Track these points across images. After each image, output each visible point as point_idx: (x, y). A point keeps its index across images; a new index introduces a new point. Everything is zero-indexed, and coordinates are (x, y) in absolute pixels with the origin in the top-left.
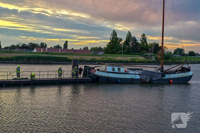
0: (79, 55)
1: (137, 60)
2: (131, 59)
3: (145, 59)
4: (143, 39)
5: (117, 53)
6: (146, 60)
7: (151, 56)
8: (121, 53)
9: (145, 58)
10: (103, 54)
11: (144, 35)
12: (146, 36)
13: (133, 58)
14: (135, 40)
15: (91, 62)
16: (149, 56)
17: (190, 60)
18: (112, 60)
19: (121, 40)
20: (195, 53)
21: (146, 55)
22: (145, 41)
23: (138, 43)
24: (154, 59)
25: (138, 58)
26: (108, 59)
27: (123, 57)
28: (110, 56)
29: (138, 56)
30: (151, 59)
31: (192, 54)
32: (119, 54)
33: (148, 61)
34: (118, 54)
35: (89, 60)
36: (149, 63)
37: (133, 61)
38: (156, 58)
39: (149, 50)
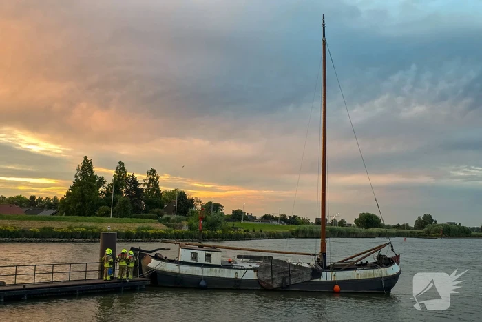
0: (8, 218)
1: (152, 231)
2: (138, 229)
3: (168, 228)
4: (151, 180)
5: (97, 213)
6: (170, 231)
7: (179, 221)
8: (107, 214)
9: (166, 225)
10: (53, 214)
11: (153, 172)
12: (158, 174)
13: (141, 225)
14: (135, 183)
15: (42, 237)
16: (173, 221)
17: (254, 231)
18: (95, 230)
19: (102, 182)
20: (245, 213)
21: (168, 219)
22: (156, 185)
23: (142, 190)
24: (185, 229)
25: (152, 225)
26: (84, 229)
27: (118, 224)
28: (87, 221)
29: (149, 220)
30: (181, 227)
31: (238, 215)
32: (102, 215)
33: (175, 234)
34: (97, 216)
35: (38, 230)
36: (177, 238)
37: (143, 233)
38: (191, 227)
39: (165, 206)
